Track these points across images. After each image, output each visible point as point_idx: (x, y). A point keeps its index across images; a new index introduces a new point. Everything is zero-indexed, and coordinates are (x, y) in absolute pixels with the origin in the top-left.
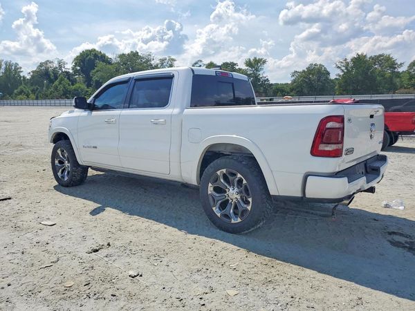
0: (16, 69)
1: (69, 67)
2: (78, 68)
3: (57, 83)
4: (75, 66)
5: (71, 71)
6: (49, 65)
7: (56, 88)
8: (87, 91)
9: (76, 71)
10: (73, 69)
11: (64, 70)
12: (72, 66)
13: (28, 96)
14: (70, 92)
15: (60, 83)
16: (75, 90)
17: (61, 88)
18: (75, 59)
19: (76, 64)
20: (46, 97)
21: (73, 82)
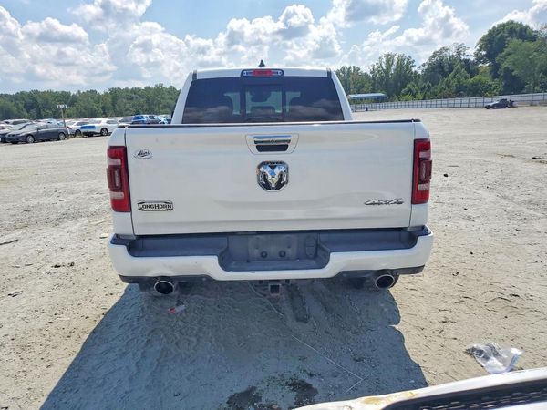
0: (409, 63)
1: (470, 53)
2: (484, 53)
3: (451, 76)
4: (479, 51)
5: (472, 59)
6: (445, 53)
7: (448, 84)
8: (490, 85)
9: (479, 57)
10: (476, 55)
11: (463, 57)
12: (475, 50)
13: (414, 95)
14: (466, 87)
15: (454, 77)
16: (473, 84)
17: (454, 83)
18: (481, 40)
19: (481, 47)
20: (435, 96)
21: (473, 73)
